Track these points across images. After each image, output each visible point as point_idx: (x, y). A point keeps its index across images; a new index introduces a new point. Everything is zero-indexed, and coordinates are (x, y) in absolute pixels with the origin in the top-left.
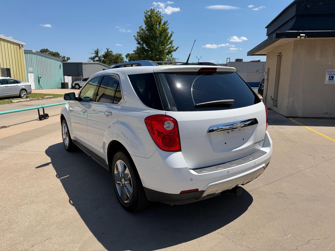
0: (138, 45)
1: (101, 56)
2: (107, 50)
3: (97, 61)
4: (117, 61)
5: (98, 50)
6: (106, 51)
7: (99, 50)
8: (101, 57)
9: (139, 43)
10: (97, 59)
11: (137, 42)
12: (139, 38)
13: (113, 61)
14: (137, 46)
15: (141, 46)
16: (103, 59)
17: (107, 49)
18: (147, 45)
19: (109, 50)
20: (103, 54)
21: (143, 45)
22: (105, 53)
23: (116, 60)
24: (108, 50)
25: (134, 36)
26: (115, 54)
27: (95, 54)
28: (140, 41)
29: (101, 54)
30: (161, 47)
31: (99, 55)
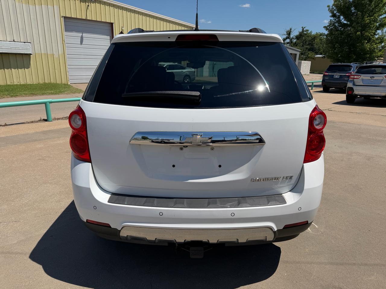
0: (332, 18)
1: (294, 37)
2: (302, 29)
3: (288, 43)
4: (314, 42)
5: (291, 29)
6: (301, 30)
7: (292, 30)
8: (294, 39)
9: (334, 16)
10: (288, 41)
11: (331, 14)
12: (335, 8)
13: (307, 43)
14: (331, 20)
15: (336, 20)
16: (296, 40)
17: (302, 27)
18: (345, 18)
19: (305, 29)
20: (296, 35)
21: (339, 17)
22: (299, 33)
23: (312, 42)
24: (303, 30)
25: (328, 6)
26: (315, 34)
27: (287, 36)
28: (335, 12)
29: (294, 35)
30: (366, 19)
31: (291, 36)
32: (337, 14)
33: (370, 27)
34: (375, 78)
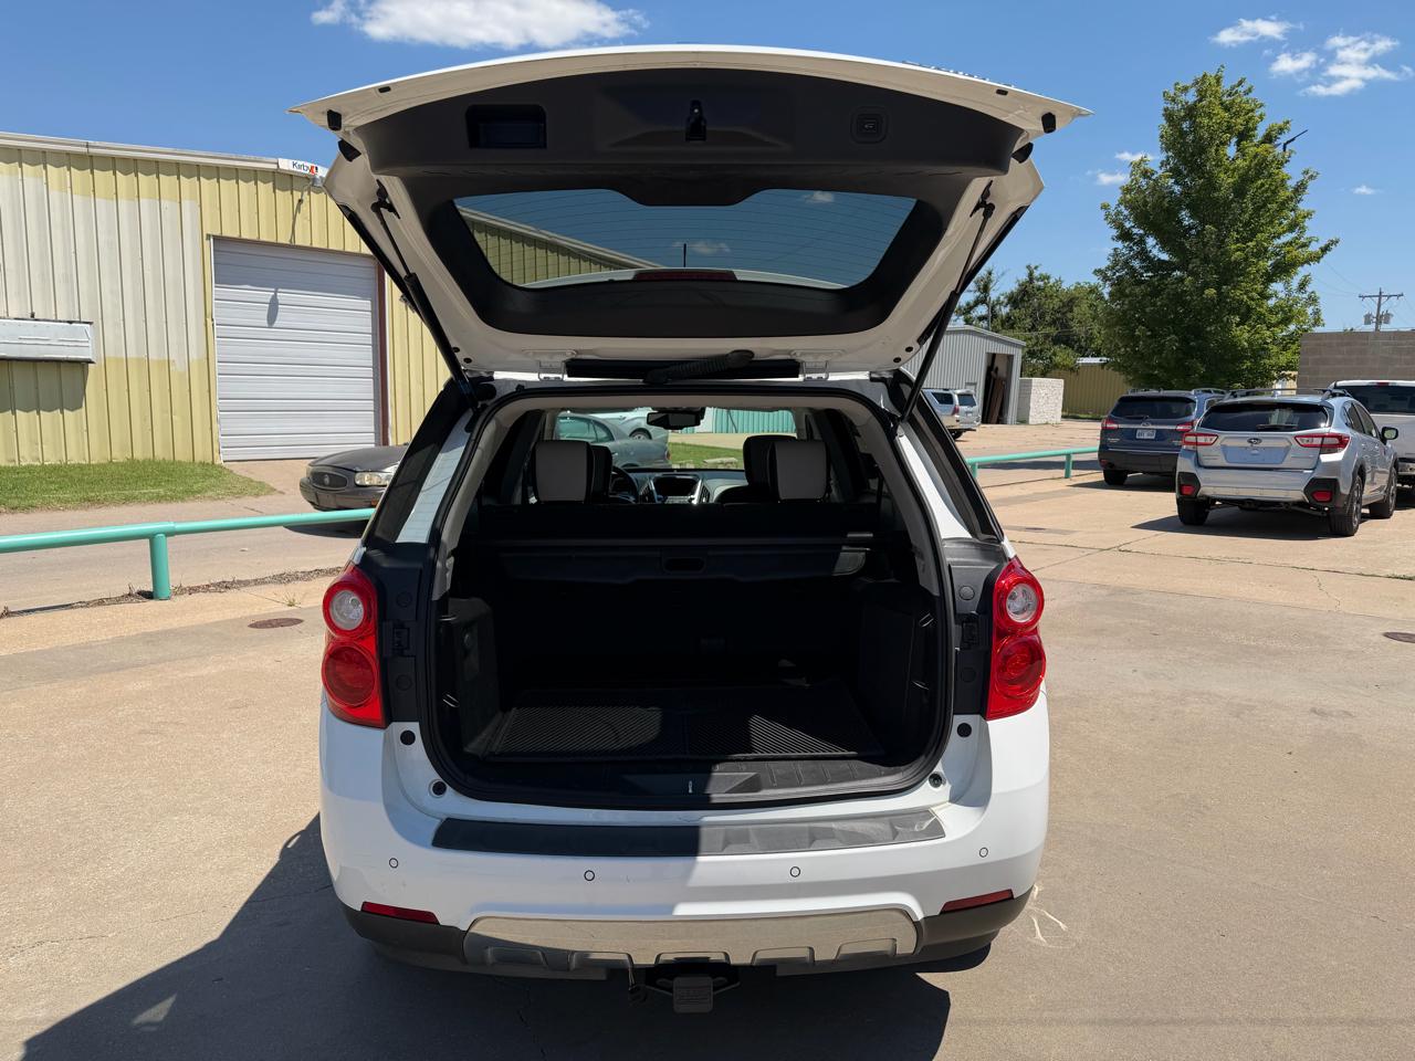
0: (1119, 245)
1: (1002, 298)
2: (1027, 272)
3: (981, 318)
4: (1069, 315)
5: (990, 273)
6: (1024, 277)
7: (993, 276)
8: (1001, 304)
9: (1125, 236)
10: (982, 310)
11: (1115, 232)
12: (1126, 213)
13: (1047, 318)
14: (1115, 249)
15: (1131, 249)
16: (1008, 309)
17: (1028, 267)
18: (1164, 243)
19: (1036, 274)
20: (1009, 292)
21: (1142, 241)
22: (1017, 286)
23: (1064, 314)
24: (1031, 274)
25: (1105, 207)
26: (1072, 288)
27: (978, 294)
28: (1127, 225)
29: (1001, 291)
30: (1233, 247)
31: (993, 295)
32: (1135, 231)
33: (1244, 273)
34: (1261, 445)
